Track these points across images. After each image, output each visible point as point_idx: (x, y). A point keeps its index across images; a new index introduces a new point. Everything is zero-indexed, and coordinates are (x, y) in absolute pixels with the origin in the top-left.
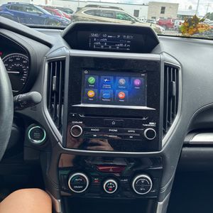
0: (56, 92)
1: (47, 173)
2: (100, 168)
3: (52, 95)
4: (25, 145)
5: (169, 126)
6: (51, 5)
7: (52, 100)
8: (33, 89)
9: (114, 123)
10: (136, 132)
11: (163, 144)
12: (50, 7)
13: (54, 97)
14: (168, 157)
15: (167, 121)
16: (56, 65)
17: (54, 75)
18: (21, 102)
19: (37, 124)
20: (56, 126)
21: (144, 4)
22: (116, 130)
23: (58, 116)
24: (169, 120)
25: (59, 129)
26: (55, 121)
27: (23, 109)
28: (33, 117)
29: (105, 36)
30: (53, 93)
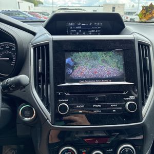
0: (42, 74)
1: (38, 148)
2: (86, 140)
3: (39, 76)
4: (17, 122)
5: (147, 97)
6: (33, 11)
7: (39, 81)
8: (21, 73)
9: (97, 99)
10: (118, 106)
11: (143, 115)
12: (32, 12)
13: (40, 79)
14: (148, 126)
15: (145, 94)
16: (41, 49)
17: (39, 58)
18: (10, 85)
19: (27, 103)
20: (44, 105)
21: (99, 6)
22: (100, 106)
23: (45, 95)
24: (146, 93)
25: (47, 108)
26: (42, 100)
27: (12, 92)
28: (22, 98)
29: (79, 24)
30: (39, 74)
